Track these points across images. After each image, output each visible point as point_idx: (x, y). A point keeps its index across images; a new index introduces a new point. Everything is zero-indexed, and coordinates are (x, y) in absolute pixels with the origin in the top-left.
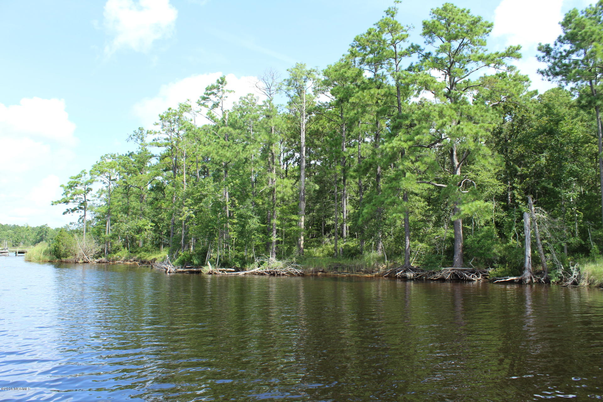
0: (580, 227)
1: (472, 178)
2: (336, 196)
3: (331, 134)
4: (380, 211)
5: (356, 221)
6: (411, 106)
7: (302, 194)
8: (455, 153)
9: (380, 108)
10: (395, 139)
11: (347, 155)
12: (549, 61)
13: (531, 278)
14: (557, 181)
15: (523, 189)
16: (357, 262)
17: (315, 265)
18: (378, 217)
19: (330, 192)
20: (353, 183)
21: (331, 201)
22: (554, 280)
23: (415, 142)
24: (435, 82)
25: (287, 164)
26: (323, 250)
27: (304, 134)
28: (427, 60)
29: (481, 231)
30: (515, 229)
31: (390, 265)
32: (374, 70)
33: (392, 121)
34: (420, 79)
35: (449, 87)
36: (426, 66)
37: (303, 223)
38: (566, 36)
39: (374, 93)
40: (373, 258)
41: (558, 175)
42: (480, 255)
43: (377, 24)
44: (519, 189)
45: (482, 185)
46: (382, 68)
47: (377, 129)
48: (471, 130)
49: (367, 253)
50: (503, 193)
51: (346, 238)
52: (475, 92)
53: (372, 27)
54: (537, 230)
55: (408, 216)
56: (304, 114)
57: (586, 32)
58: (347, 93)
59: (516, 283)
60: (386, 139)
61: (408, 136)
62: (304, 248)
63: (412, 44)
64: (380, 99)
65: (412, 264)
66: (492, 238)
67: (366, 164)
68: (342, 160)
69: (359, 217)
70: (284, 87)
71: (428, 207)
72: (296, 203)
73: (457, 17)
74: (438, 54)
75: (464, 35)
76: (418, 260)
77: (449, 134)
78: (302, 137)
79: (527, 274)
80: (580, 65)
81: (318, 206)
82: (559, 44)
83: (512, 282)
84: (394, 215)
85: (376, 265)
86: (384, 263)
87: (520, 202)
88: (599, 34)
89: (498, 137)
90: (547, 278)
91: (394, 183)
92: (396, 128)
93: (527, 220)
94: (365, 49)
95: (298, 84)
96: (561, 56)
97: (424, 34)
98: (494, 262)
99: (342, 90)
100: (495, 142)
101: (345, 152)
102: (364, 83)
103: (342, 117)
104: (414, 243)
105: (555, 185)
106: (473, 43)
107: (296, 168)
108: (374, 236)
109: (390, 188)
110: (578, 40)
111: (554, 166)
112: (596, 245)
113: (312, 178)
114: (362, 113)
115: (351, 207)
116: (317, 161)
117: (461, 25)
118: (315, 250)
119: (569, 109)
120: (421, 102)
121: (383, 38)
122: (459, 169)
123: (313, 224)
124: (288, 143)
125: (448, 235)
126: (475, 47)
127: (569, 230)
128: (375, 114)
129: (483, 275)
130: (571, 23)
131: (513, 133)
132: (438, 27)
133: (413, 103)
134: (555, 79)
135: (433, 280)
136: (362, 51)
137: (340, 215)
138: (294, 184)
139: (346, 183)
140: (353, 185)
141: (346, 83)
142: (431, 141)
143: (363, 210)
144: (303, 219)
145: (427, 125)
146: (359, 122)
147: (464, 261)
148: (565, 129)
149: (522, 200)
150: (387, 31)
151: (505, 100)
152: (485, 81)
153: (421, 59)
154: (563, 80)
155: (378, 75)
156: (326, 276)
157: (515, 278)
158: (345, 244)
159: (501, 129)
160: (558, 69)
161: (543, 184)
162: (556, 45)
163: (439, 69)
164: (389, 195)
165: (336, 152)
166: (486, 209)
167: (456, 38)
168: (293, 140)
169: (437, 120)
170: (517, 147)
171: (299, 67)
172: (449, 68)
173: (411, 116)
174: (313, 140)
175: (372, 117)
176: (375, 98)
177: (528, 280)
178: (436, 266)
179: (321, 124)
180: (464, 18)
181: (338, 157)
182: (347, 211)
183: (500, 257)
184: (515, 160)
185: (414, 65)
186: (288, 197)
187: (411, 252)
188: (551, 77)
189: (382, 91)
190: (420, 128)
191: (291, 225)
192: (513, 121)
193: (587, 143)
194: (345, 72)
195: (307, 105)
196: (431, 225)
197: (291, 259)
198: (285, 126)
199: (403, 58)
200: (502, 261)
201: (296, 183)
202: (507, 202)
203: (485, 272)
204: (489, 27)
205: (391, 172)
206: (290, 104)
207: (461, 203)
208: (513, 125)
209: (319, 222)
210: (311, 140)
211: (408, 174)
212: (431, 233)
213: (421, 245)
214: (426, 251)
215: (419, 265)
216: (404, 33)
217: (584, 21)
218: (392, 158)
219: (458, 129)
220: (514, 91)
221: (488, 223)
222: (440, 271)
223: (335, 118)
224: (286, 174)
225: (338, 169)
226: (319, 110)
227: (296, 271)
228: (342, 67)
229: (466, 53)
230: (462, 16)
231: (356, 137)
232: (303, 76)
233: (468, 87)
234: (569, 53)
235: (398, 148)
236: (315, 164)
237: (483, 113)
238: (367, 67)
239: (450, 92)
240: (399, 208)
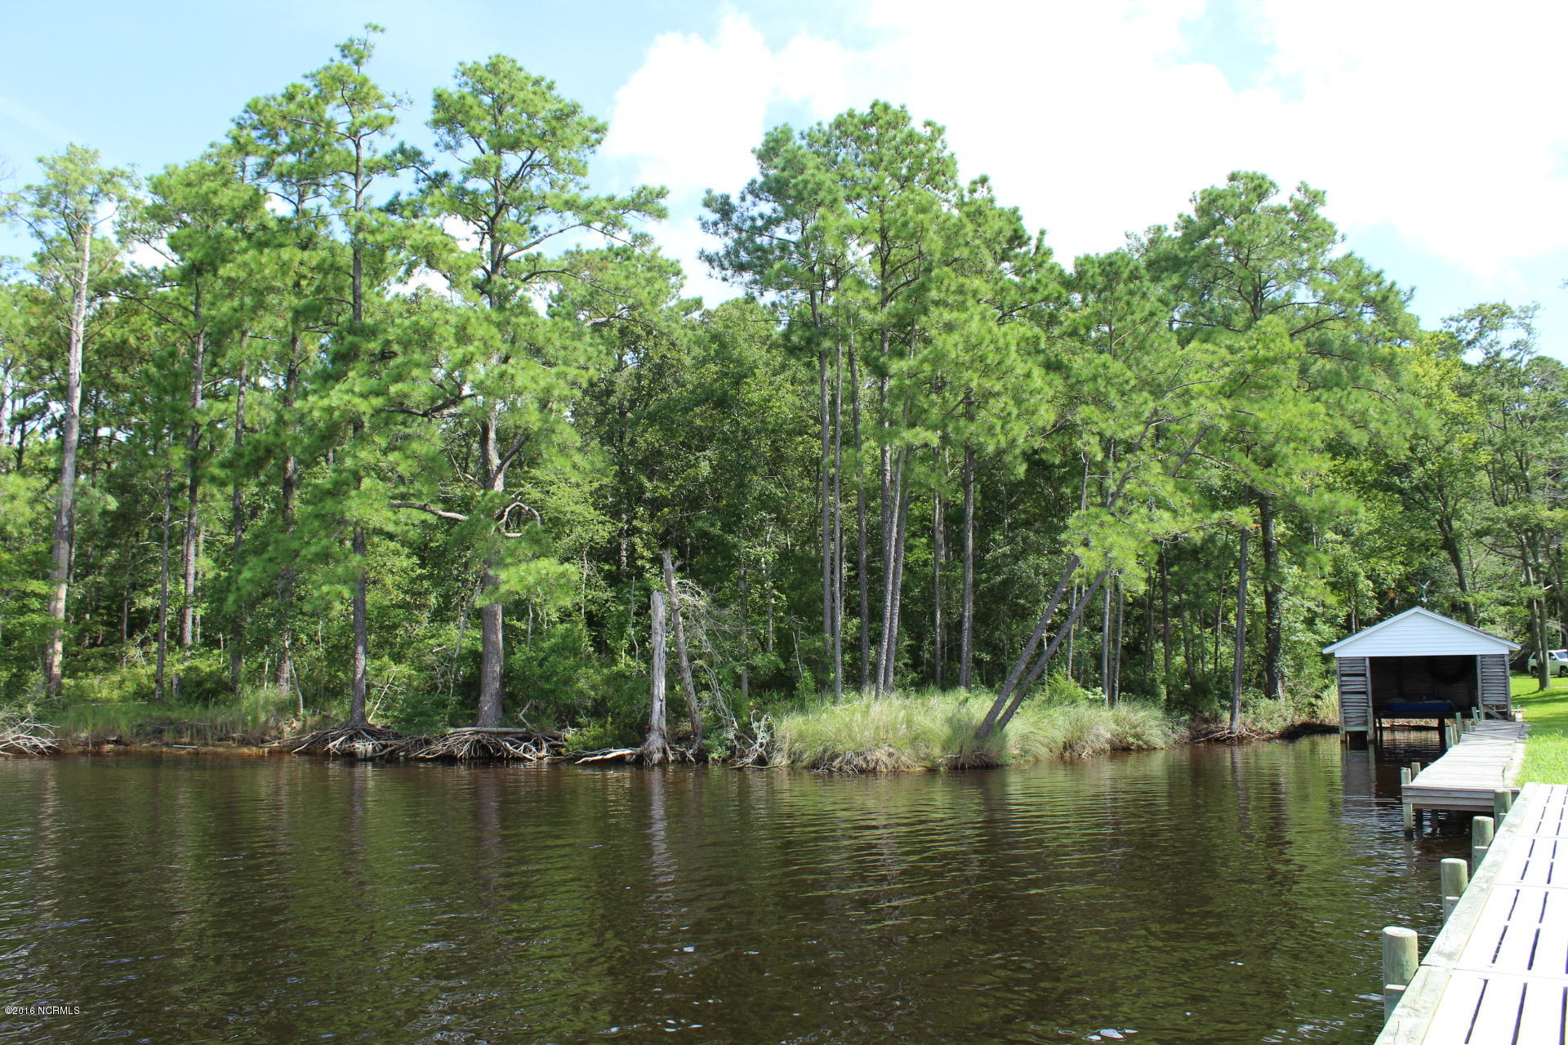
0: (778, 630)
1: (535, 502)
2: (167, 533)
3: (162, 358)
4: (290, 578)
5: (221, 600)
6: (389, 304)
7: (65, 522)
8: (492, 435)
9: (303, 301)
10: (337, 387)
11: (207, 419)
12: (726, 234)
13: (664, 751)
14: (733, 519)
15: (654, 534)
16: (220, 715)
17: (95, 725)
18: (284, 591)
19: (152, 520)
20: (218, 496)
21: (153, 545)
22: (715, 755)
23: (390, 400)
24: (452, 251)
25: (23, 431)
26: (123, 681)
27: (80, 350)
28: (436, 192)
29: (550, 636)
30: (631, 631)
31: (310, 721)
32: (295, 198)
33: (334, 340)
34: (415, 237)
35: (489, 267)
36: (432, 205)
37: (61, 605)
38: (764, 183)
39: (291, 260)
40: (267, 701)
41: (735, 505)
42: (544, 694)
43: (313, 76)
44: (647, 534)
45: (558, 519)
46: (317, 194)
47: (292, 356)
48: (534, 379)
49: (248, 689)
50: (609, 542)
51: (190, 649)
52: (553, 287)
53: (300, 81)
54: (681, 634)
55: (363, 590)
56: (84, 293)
57: (806, 182)
58: (216, 250)
59: (629, 763)
60: (313, 387)
61: (373, 382)
62: (63, 675)
63: (402, 145)
64: (305, 277)
65: (370, 720)
66: (575, 652)
67: (256, 449)
68: (189, 433)
69: (229, 590)
70: (26, 209)
71: (419, 571)
72: (42, 547)
73: (521, 95)
74: (466, 179)
75: (535, 141)
76: (387, 709)
77: (480, 386)
78: (72, 359)
79: (655, 741)
80: (791, 253)
81: (113, 556)
82: (749, 198)
83: (619, 762)
84: (325, 589)
85: (272, 722)
86: (296, 716)
87: (648, 566)
88: (830, 191)
89: (602, 404)
90: (700, 750)
91: (329, 505)
92: (344, 358)
93: (660, 612)
94: (274, 136)
95: (72, 204)
96: (753, 227)
97: (437, 123)
98: (577, 713)
99: (202, 240)
100: (596, 415)
101: (199, 411)
102: (264, 228)
103: (196, 315)
104: (377, 663)
105: (727, 528)
106: (555, 164)
107: (51, 446)
108: (268, 643)
109: (317, 516)
110: (790, 197)
111: (727, 483)
112: (811, 670)
113: (100, 477)
114: (254, 309)
115: (210, 562)
116: (119, 429)
117: (531, 116)
118: (96, 682)
119: (768, 351)
120: (416, 295)
121: (327, 116)
122: (501, 476)
123: (98, 607)
124: (29, 372)
125: (466, 643)
126: (561, 177)
127: (755, 635)
128: (290, 315)
129: (552, 746)
130: (777, 155)
131: (640, 395)
132: (472, 113)
133: (397, 296)
134: (738, 279)
135: (423, 760)
136: (267, 141)
137: (177, 583)
138: (43, 492)
139: (199, 495)
140: (217, 503)
141: (215, 222)
142: (433, 400)
143: (239, 572)
144: (63, 592)
145: (424, 359)
146: (244, 334)
147: (504, 710)
148: (755, 397)
149: (652, 561)
150: (340, 101)
151: (625, 313)
152: (575, 264)
153: (423, 185)
154: (755, 282)
155: (305, 213)
156: (126, 753)
157: (627, 751)
158: (186, 664)
159: (612, 383)
160: (744, 257)
161: (700, 524)
162: (743, 199)
163: (467, 219)
164: (314, 534)
165: (174, 410)
166: (563, 581)
167: (514, 146)
168: (45, 364)
169: (450, 348)
170: (645, 431)
171: (78, 157)
172: (493, 220)
173: (385, 331)
174: (109, 369)
175: (281, 324)
176: (292, 273)
177: (657, 756)
178: (433, 724)
179: (135, 326)
180: (537, 99)
181: (181, 424)
182: (197, 574)
183: (595, 700)
184: (640, 462)
185: (403, 198)
186: (19, 528)
187: (369, 687)
188: (729, 273)
189: (313, 257)
190: (405, 364)
191: (23, 610)
192: (641, 366)
193: (801, 434)
194: (215, 193)
195: (96, 268)
196: (425, 617)
197: (21, 706)
198: (19, 321)
199: (375, 177)
200: (598, 711)
201: (48, 487)
202: (618, 563)
203: (556, 739)
204: (597, 131)
205: (324, 475)
206: (42, 259)
207: (501, 564)
208: (639, 377)
209: (113, 601)
210: (103, 368)
211: (366, 483)
212: (425, 637)
213: (395, 669)
214: (409, 685)
215: (387, 721)
216: (384, 112)
217: (803, 156)
218: (327, 437)
219: (502, 375)
220: (644, 295)
221: (569, 615)
222: (444, 737)
223: (177, 315)
224: (19, 460)
225: (175, 457)
226: (131, 286)
227: (35, 741)
228: (204, 176)
229: (538, 187)
230: (535, 93)
231: (235, 371)
232: (87, 184)
233: (536, 271)
234: (771, 222)
235: (344, 412)
236: (112, 437)
237: (568, 342)
238: (276, 187)
239: (489, 280)
240: (340, 570)
